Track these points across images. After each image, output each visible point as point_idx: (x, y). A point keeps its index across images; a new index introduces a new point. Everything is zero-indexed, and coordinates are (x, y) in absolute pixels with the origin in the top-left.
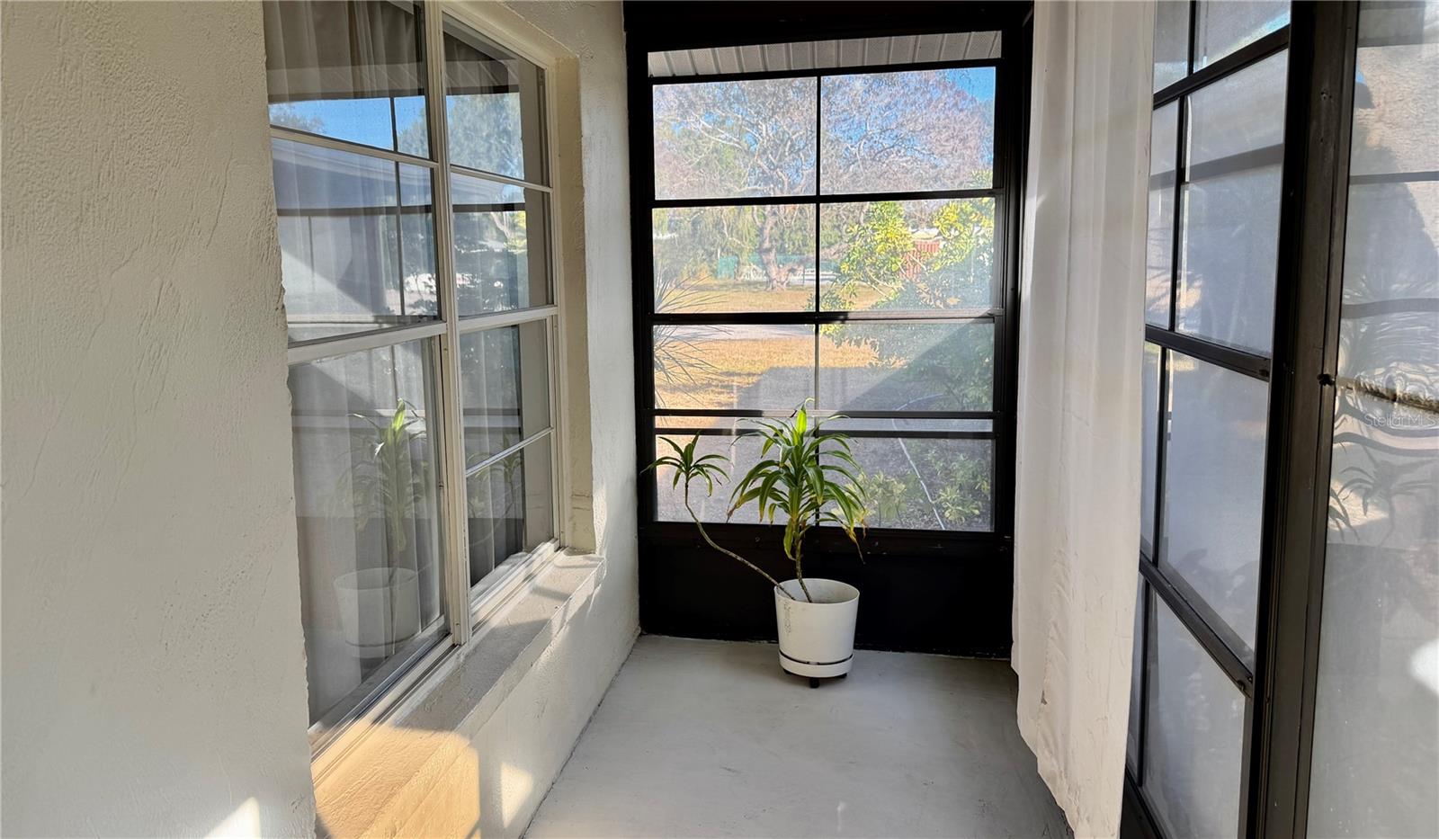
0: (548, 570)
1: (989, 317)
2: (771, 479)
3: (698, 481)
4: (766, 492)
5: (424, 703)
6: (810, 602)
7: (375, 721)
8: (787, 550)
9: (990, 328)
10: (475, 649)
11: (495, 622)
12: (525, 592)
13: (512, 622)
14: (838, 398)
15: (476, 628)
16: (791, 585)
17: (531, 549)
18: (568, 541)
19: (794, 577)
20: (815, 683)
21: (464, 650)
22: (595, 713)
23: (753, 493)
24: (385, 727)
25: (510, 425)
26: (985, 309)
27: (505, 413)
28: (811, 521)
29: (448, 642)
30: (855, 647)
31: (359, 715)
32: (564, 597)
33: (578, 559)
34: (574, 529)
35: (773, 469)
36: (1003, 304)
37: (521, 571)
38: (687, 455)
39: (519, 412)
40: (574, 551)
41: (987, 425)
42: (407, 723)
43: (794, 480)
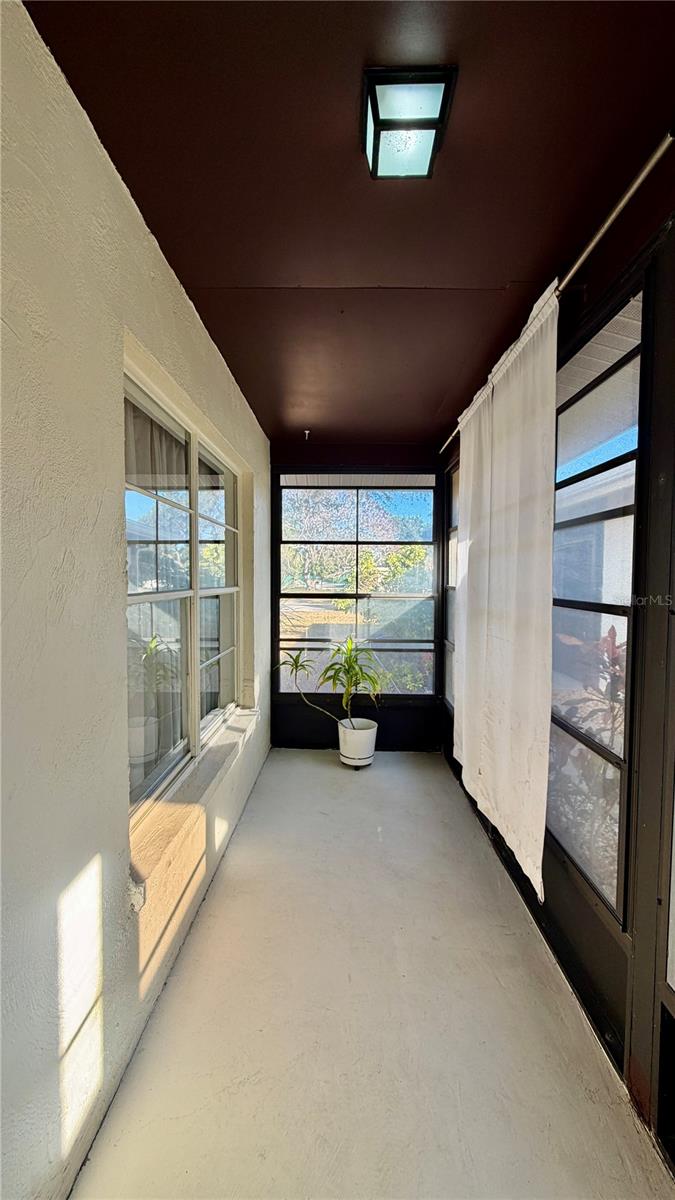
0: (233, 716)
1: (432, 597)
2: (337, 672)
3: (301, 672)
4: (334, 678)
5: (180, 789)
6: (354, 729)
7: (156, 800)
8: (344, 705)
9: (432, 602)
10: (203, 758)
11: (211, 744)
12: (223, 729)
13: (220, 744)
14: (366, 635)
15: (203, 747)
16: (345, 722)
17: (224, 707)
18: (241, 703)
19: (347, 717)
20: (357, 768)
21: (197, 759)
22: (253, 788)
23: (330, 678)
24: (161, 803)
25: (214, 646)
26: (430, 594)
27: (212, 640)
28: (353, 691)
29: (189, 755)
30: (376, 749)
31: (148, 797)
32: (243, 731)
33: (247, 711)
34: (244, 696)
35: (337, 667)
36: (438, 592)
37: (221, 718)
38: (296, 661)
39: (218, 640)
40: (244, 707)
41: (431, 646)
42: (171, 801)
43: (347, 672)
